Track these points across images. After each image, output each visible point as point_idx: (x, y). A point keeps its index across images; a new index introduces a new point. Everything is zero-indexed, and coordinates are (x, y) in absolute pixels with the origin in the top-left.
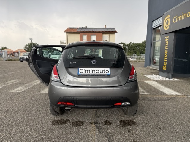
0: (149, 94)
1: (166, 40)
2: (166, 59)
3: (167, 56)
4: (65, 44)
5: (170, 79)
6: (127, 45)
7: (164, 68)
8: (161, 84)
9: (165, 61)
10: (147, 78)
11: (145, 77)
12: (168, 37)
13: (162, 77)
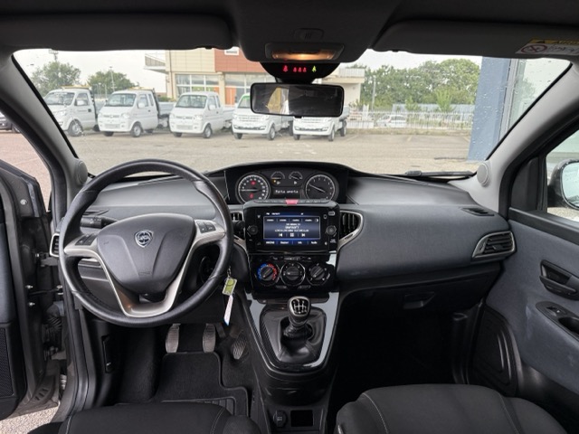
6: (374, 74)
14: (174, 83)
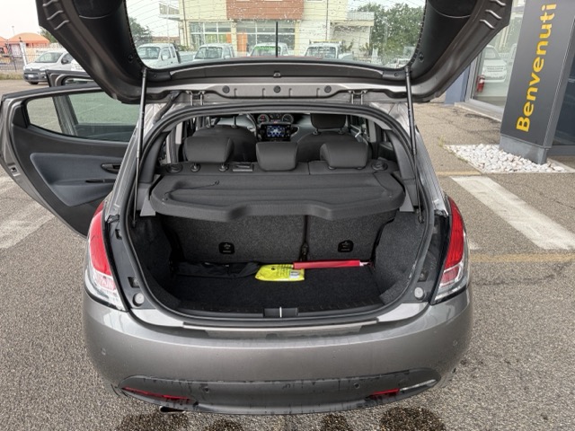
0: (477, 248)
1: (544, 18)
2: (532, 94)
3: (537, 80)
4: (178, 12)
5: (539, 166)
6: (388, 13)
7: (521, 124)
8: (509, 190)
9: (529, 97)
10: (459, 159)
11: (453, 153)
12: (553, 7)
13: (510, 156)
14: (188, 30)
